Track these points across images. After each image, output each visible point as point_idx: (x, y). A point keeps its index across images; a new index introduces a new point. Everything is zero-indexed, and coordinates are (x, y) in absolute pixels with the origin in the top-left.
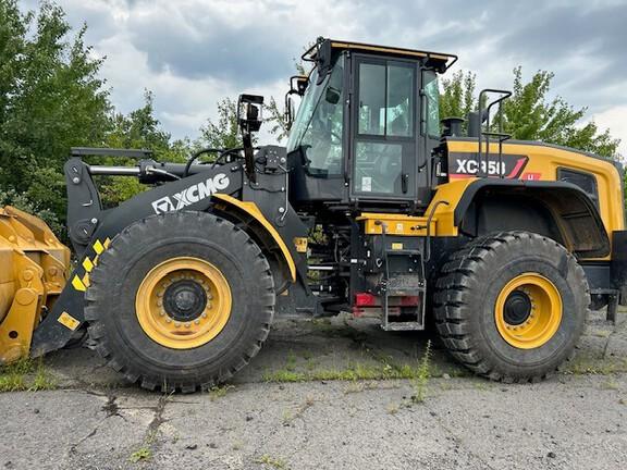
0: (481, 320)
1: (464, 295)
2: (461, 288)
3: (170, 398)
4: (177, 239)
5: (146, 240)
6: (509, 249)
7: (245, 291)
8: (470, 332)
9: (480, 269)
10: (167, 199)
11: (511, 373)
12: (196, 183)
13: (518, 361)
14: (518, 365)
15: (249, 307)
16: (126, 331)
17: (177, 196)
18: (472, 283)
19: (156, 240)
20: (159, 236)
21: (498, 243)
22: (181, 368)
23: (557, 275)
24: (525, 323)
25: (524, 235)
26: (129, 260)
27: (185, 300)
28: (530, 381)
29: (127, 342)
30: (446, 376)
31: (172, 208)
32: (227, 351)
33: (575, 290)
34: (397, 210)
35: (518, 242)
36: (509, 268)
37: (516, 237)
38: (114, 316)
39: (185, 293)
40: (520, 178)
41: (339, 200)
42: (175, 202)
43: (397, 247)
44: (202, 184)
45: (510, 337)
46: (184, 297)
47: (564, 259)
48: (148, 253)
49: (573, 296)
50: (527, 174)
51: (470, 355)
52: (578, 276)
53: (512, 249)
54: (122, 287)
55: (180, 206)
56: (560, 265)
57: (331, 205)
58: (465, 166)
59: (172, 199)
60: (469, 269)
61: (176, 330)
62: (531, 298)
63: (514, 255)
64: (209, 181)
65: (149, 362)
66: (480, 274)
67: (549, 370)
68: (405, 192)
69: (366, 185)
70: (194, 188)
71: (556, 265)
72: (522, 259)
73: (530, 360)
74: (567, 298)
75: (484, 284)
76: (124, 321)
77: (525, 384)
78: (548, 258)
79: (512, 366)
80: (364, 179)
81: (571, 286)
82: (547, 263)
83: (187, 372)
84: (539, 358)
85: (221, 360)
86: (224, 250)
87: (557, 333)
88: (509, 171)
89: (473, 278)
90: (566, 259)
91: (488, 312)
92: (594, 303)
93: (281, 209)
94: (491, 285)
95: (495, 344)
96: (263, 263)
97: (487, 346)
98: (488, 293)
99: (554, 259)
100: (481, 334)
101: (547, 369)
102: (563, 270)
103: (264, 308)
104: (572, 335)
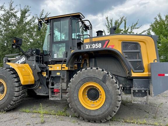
0: (73, 98)
6: (82, 73)
11: (86, 118)
12: (18, 60)
13: (88, 114)
18: (70, 85)
21: (79, 71)
23: (102, 83)
24: (97, 100)
25: (89, 68)
28: (95, 122)
30: (70, 116)
32: (5, 102)
35: (86, 71)
36: (82, 80)
37: (86, 69)
40: (107, 47)
43: (58, 74)
46: (1, 88)
49: (109, 91)
50: (109, 46)
51: (72, 110)
56: (102, 79)
64: (21, 59)
66: (72, 82)
68: (66, 57)
69: (55, 56)
71: (101, 78)
72: (87, 77)
73: (92, 114)
74: (107, 91)
75: (73, 86)
78: (97, 76)
79: (85, 115)
80: (55, 54)
81: (108, 86)
82: (97, 78)
84: (96, 114)
85: (4, 104)
87: (104, 105)
90: (106, 76)
91: (75, 95)
92: (140, 94)
93: (34, 65)
94: (76, 86)
95: (79, 107)
96: (14, 80)
97: (76, 107)
98: (75, 88)
99: (100, 76)
100: (74, 103)
101: (101, 118)
102: (104, 80)
103: (14, 92)
104: (111, 106)
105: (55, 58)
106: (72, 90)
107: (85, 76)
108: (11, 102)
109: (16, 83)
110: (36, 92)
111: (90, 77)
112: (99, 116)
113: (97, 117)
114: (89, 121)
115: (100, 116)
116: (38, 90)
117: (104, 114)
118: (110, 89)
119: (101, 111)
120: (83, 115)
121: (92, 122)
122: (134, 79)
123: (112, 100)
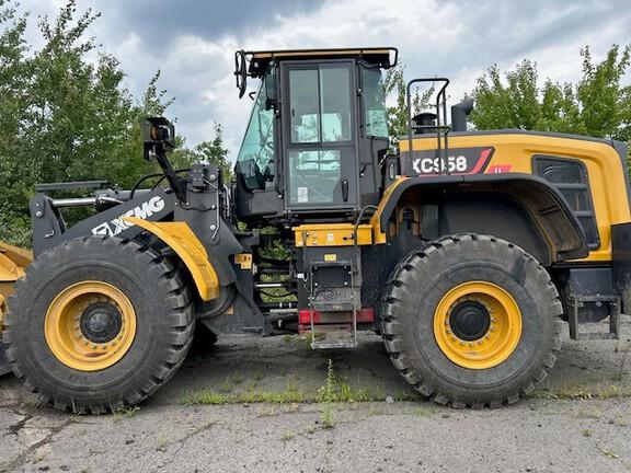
0: (416, 336)
1: (394, 308)
2: (391, 300)
3: (76, 419)
4: (81, 263)
5: (54, 265)
6: (446, 253)
7: (148, 311)
8: (404, 350)
9: (411, 279)
10: (105, 225)
11: (460, 397)
12: (133, 208)
13: (467, 382)
14: (467, 388)
15: (154, 328)
16: (36, 354)
17: (115, 221)
18: (403, 294)
19: (61, 265)
20: (65, 260)
21: (433, 248)
22: (87, 389)
23: (512, 283)
24: (483, 339)
25: (465, 238)
26: (38, 285)
27: (98, 323)
28: (487, 406)
29: (37, 364)
30: (389, 399)
31: (111, 233)
32: (132, 373)
33: (537, 298)
34: (341, 219)
35: (457, 246)
36: (446, 275)
37: (455, 240)
38: (26, 339)
39: (97, 316)
40: (486, 172)
41: (275, 213)
42: (113, 227)
43: (331, 258)
44: (138, 208)
45: (456, 354)
46: (98, 319)
47: (519, 262)
48: (56, 278)
49: (535, 306)
50: (493, 168)
51: (408, 375)
52: (541, 282)
53: (450, 254)
54: (32, 311)
55: (118, 231)
56: (513, 270)
57: (270, 219)
58: (419, 165)
59: (111, 225)
60: (400, 279)
61: (93, 351)
62: (489, 309)
63: (452, 260)
64: (145, 205)
65: (58, 383)
66: (411, 284)
67: (511, 392)
68: (346, 200)
69: (302, 197)
70: (131, 212)
71: (509, 269)
72: (462, 264)
73: (482, 381)
74: (526, 309)
75: (415, 295)
76: (34, 344)
77: (479, 409)
78: (497, 261)
79: (459, 389)
80: (300, 189)
81: (531, 292)
82: (495, 268)
83: (94, 393)
84: (494, 379)
85: (127, 381)
86: (127, 271)
87: (518, 349)
88: (471, 165)
89: (404, 288)
90: (524, 261)
91: (424, 326)
92: (591, 314)
93: (213, 227)
94: (425, 295)
95: (435, 364)
96: (168, 283)
97: (425, 366)
98: (422, 304)
99: (506, 261)
100: (418, 352)
101: (508, 391)
102: (519, 275)
103: (171, 329)
104: (539, 352)
105: (300, 201)
106: (411, 310)
107: (456, 262)
108: (160, 370)
109: (175, 297)
110: (214, 331)
111: (474, 266)
112: (503, 386)
113: (498, 388)
114: (469, 406)
115: (507, 386)
116: (219, 322)
117: (517, 379)
118: (536, 301)
119: (510, 371)
120: (449, 388)
121: (476, 409)
122: (572, 270)
123: (542, 332)
